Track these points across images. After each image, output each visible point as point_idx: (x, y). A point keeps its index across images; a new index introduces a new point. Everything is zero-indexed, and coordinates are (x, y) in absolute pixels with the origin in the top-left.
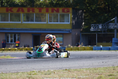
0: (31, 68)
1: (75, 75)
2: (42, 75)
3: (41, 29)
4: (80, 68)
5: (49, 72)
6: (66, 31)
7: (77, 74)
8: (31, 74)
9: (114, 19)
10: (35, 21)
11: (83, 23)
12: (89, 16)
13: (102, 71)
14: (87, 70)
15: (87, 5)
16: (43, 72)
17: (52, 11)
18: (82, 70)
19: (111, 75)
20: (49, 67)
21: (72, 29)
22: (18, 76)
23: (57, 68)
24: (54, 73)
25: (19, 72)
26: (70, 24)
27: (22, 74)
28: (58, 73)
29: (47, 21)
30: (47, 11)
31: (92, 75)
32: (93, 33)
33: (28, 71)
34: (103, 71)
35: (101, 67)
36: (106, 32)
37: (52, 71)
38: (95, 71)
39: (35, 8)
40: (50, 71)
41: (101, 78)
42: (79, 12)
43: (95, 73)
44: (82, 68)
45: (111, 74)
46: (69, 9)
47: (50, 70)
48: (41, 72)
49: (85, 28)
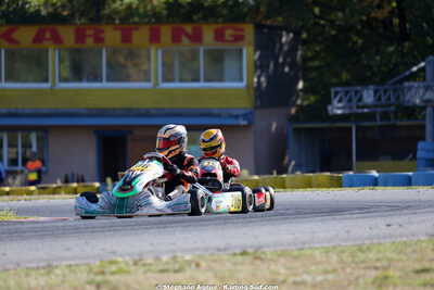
0: (104, 249)
1: (282, 271)
2: (150, 274)
3: (129, 110)
4: (301, 246)
5: (177, 262)
6: (231, 116)
7: (289, 268)
8: (103, 273)
9: (422, 64)
10: (108, 80)
11: (297, 83)
12: (323, 55)
13: (388, 254)
14: (327, 252)
15: (313, 13)
16: (150, 264)
17: (176, 38)
18: (309, 252)
19: (425, 271)
20: (173, 244)
21: (256, 108)
22: (54, 279)
23: (207, 249)
24: (198, 265)
25: (55, 264)
26: (248, 87)
27: (67, 271)
28: (214, 265)
29: (153, 78)
30: (155, 38)
31: (348, 270)
32: (338, 125)
33: (91, 261)
34: (394, 256)
35: (382, 241)
36: (392, 117)
37: (188, 257)
38: (359, 254)
39: (103, 27)
40: (180, 259)
41: (388, 282)
42: (284, 40)
43: (363, 265)
44: (307, 246)
45: (427, 265)
46: (242, 30)
47: (179, 254)
48: (144, 265)
49: (306, 103)
